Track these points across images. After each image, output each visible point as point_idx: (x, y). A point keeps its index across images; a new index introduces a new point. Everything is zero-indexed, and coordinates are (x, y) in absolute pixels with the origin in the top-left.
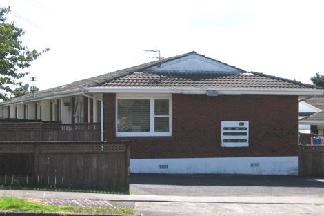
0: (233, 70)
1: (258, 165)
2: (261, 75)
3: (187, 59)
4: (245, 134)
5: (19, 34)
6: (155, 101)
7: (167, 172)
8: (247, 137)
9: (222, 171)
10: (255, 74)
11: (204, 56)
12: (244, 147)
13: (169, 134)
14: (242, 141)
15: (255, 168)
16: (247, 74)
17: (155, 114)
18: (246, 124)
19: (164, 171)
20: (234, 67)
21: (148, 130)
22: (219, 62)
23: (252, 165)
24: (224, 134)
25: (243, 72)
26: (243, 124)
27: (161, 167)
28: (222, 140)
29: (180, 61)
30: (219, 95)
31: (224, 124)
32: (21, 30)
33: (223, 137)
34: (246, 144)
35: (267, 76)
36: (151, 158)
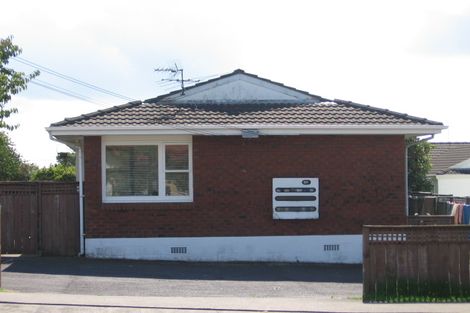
0: (304, 97)
1: (336, 247)
2: (348, 104)
3: (228, 82)
4: (313, 198)
5: (12, 54)
6: (167, 146)
7: (185, 259)
8: (315, 204)
9: (275, 257)
10: (339, 103)
11: (256, 77)
12: (312, 220)
13: (189, 198)
14: (308, 209)
15: (331, 252)
16: (326, 103)
17: (167, 168)
18: (315, 183)
19: (180, 257)
20: (307, 93)
21: (156, 193)
22: (281, 85)
23: (327, 248)
24: (278, 199)
25: (321, 100)
26: (309, 182)
27: (174, 250)
28: (274, 208)
29: (217, 85)
30: (260, 136)
31: (277, 183)
32: (16, 48)
33: (276, 204)
34: (315, 215)
35: (356, 106)
36: (160, 236)
